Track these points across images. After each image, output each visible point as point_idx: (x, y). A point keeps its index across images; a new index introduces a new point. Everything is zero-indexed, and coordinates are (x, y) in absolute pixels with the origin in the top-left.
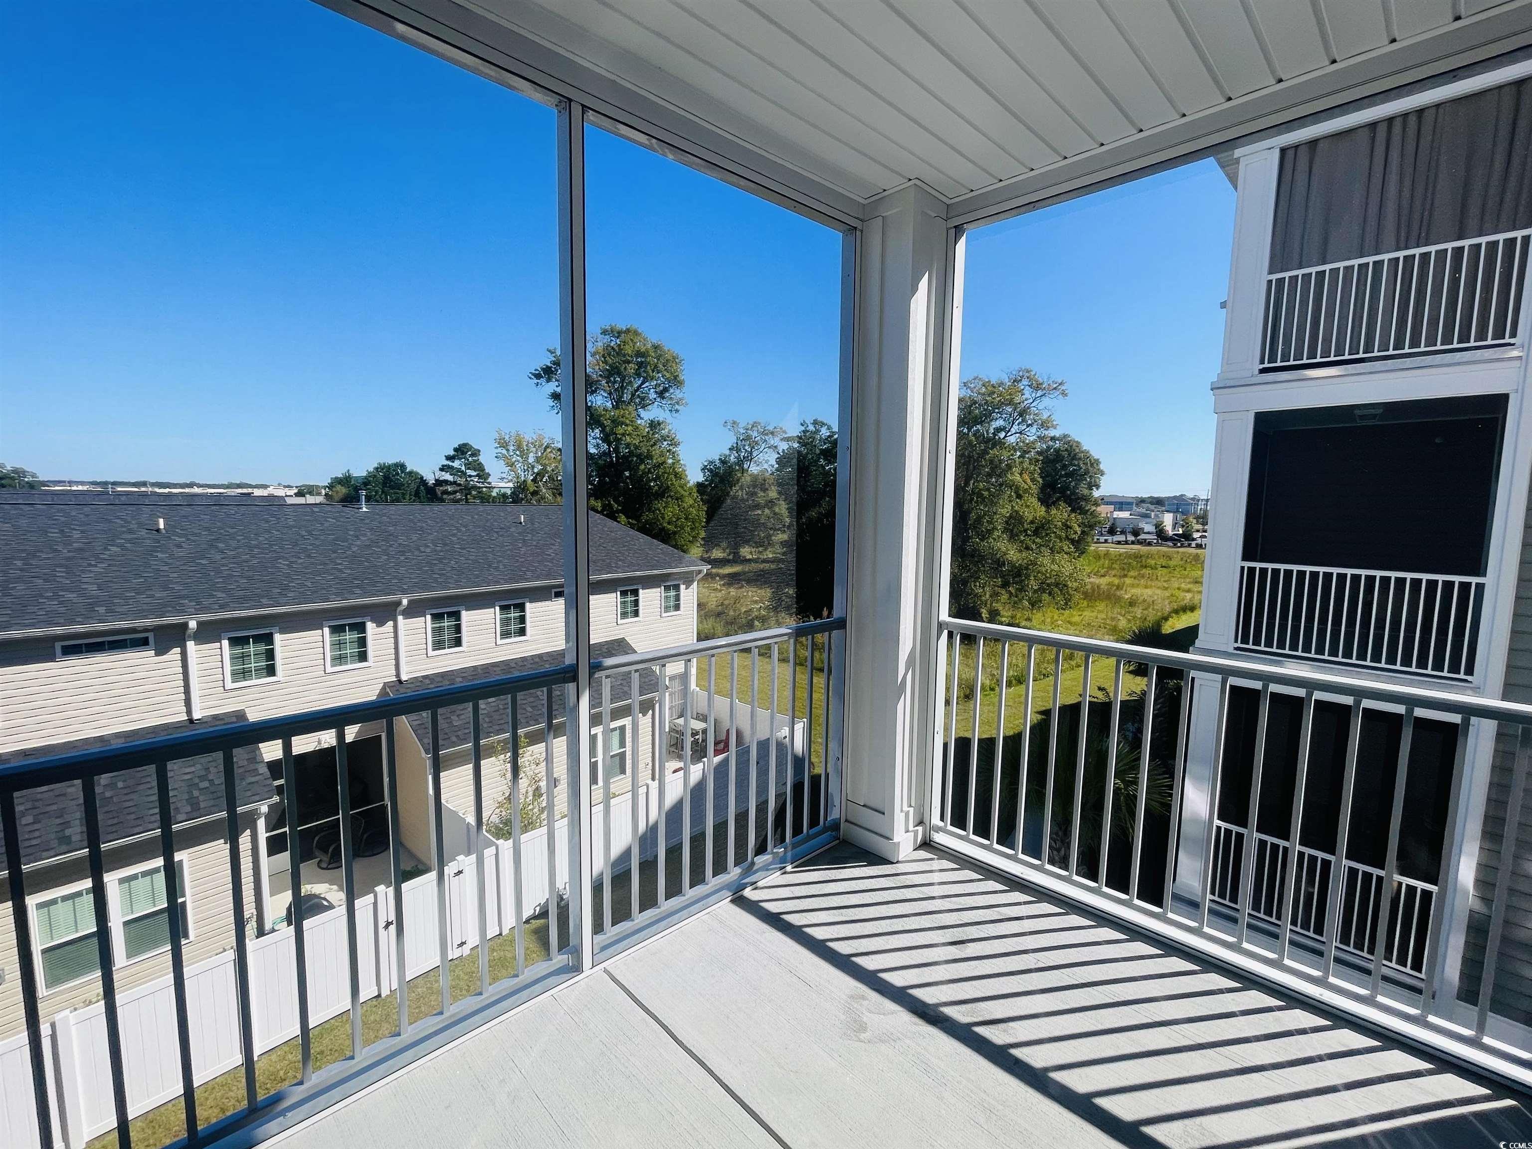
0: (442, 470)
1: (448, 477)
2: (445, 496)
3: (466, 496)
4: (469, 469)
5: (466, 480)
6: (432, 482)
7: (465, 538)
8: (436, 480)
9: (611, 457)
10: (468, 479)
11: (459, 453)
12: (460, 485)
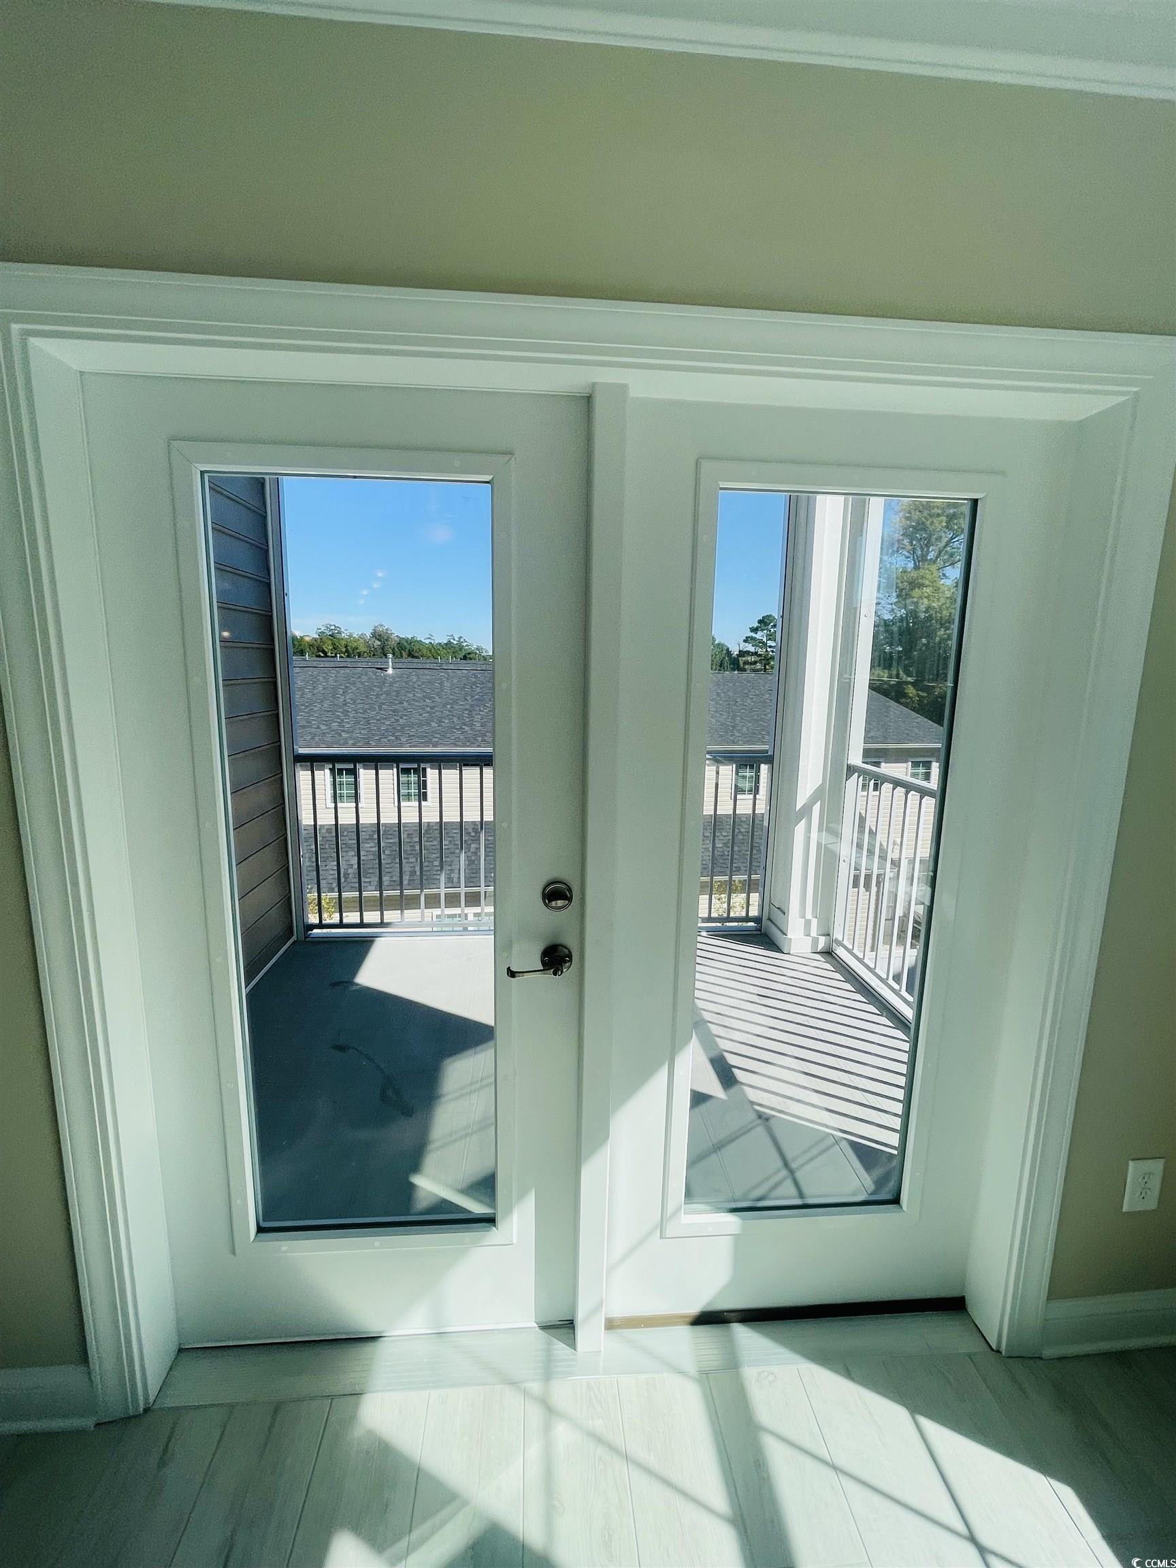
0: (745, 641)
1: (751, 648)
2: (746, 667)
3: (765, 667)
4: (770, 639)
5: (767, 651)
6: (735, 653)
7: (721, 702)
8: (740, 651)
9: (908, 623)
10: (769, 649)
11: (762, 625)
12: (760, 655)
